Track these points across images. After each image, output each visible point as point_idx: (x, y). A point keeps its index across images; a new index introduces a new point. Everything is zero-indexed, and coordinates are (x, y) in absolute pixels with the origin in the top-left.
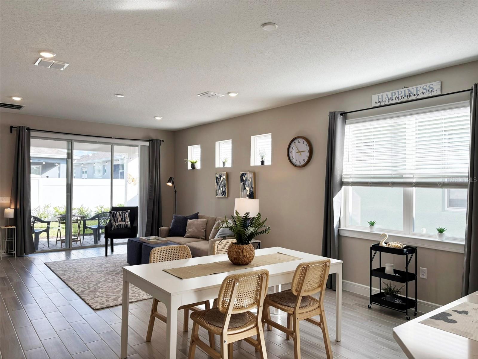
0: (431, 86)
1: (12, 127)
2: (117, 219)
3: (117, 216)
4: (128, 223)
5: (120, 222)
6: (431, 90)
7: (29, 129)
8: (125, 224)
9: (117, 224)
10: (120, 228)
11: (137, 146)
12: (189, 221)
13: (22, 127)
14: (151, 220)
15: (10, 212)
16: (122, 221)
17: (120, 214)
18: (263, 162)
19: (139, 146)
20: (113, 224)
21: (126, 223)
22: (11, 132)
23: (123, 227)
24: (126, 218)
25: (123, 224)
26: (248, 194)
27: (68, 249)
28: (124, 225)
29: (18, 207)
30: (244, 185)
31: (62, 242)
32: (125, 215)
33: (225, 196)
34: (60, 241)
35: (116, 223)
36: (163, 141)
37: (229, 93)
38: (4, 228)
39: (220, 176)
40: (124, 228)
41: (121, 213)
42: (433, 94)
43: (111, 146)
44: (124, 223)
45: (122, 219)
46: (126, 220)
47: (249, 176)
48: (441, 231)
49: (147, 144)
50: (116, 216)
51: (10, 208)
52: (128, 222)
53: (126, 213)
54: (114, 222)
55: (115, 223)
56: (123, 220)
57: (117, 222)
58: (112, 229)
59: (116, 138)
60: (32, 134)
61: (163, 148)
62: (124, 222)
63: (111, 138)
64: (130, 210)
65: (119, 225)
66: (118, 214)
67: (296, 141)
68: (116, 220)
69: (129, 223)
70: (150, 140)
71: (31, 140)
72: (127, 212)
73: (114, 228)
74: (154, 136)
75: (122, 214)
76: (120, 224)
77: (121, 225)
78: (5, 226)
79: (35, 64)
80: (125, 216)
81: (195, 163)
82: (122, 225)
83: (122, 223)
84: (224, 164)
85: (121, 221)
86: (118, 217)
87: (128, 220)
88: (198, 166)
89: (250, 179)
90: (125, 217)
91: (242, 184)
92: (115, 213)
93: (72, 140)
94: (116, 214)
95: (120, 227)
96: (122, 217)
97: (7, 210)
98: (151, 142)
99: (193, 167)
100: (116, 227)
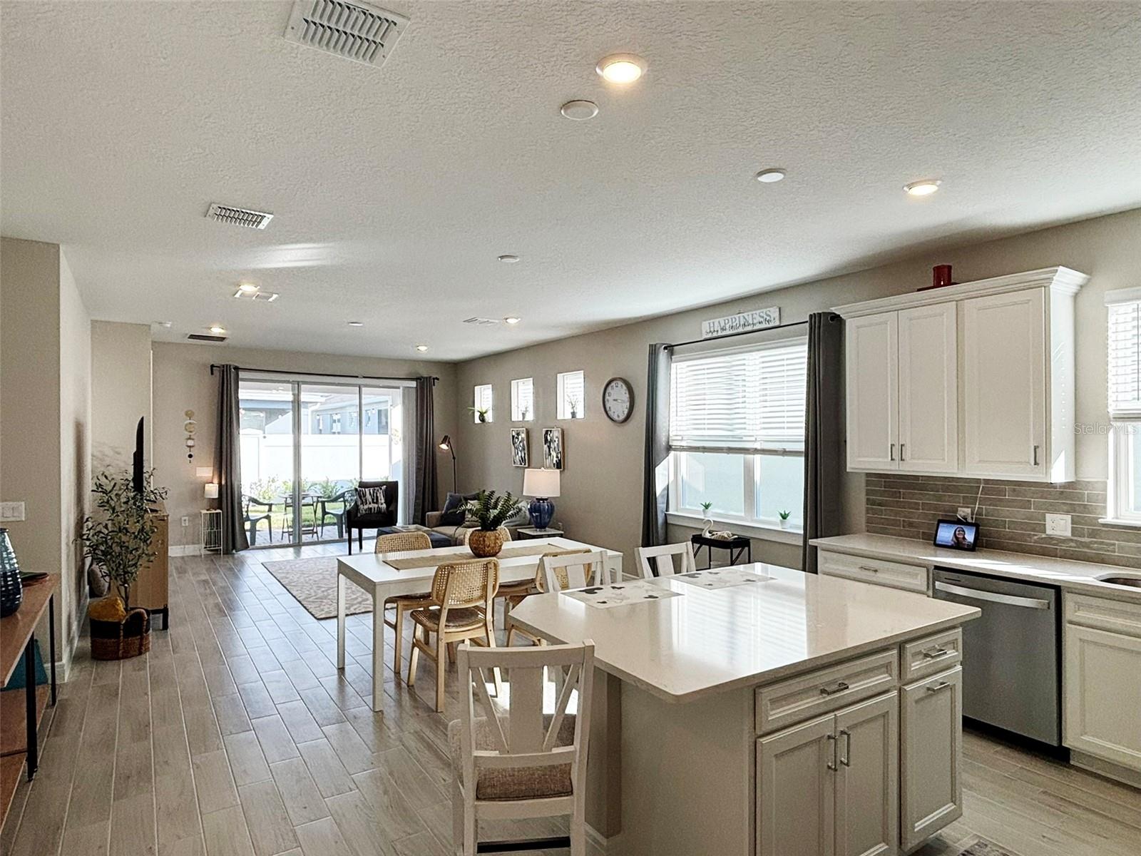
0: (768, 313)
1: (212, 366)
2: (366, 500)
4: (382, 506)
5: (370, 503)
6: (768, 318)
7: (237, 369)
8: (378, 507)
9: (366, 507)
10: (371, 513)
11: (398, 388)
13: (227, 365)
14: (420, 501)
15: (212, 490)
16: (373, 503)
17: (370, 493)
18: (573, 414)
19: (401, 388)
20: (359, 508)
21: (380, 506)
22: (212, 374)
23: (375, 512)
24: (379, 498)
26: (555, 462)
27: (298, 545)
28: (376, 508)
29: (223, 482)
30: (549, 447)
31: (289, 535)
33: (525, 464)
34: (287, 534)
35: (364, 506)
36: (438, 379)
37: (507, 319)
38: (206, 512)
39: (518, 434)
40: (377, 513)
41: (371, 491)
42: (771, 325)
43: (358, 388)
44: (376, 506)
45: (373, 500)
46: (380, 501)
47: (556, 434)
48: (784, 517)
49: (414, 384)
50: (365, 496)
51: (212, 483)
52: (382, 504)
53: (380, 492)
55: (362, 505)
56: (375, 501)
57: (366, 504)
58: (359, 514)
59: (364, 377)
60: (242, 375)
61: (436, 390)
62: (377, 504)
63: (357, 377)
64: (385, 487)
65: (368, 508)
66: (368, 493)
67: (613, 384)
68: (364, 501)
69: (384, 506)
70: (418, 379)
71: (240, 382)
72: (381, 489)
73: (361, 512)
74: (424, 373)
75: (374, 492)
77: (371, 508)
78: (208, 510)
79: (236, 296)
80: (378, 495)
81: (485, 412)
82: (373, 509)
83: (372, 506)
84: (524, 415)
86: (367, 497)
87: (383, 501)
88: (489, 417)
89: (557, 440)
90: (377, 497)
91: (546, 446)
92: (363, 491)
93: (298, 383)
95: (371, 511)
96: (374, 496)
97: (208, 487)
98: (419, 381)
99: (483, 420)
100: (364, 512)
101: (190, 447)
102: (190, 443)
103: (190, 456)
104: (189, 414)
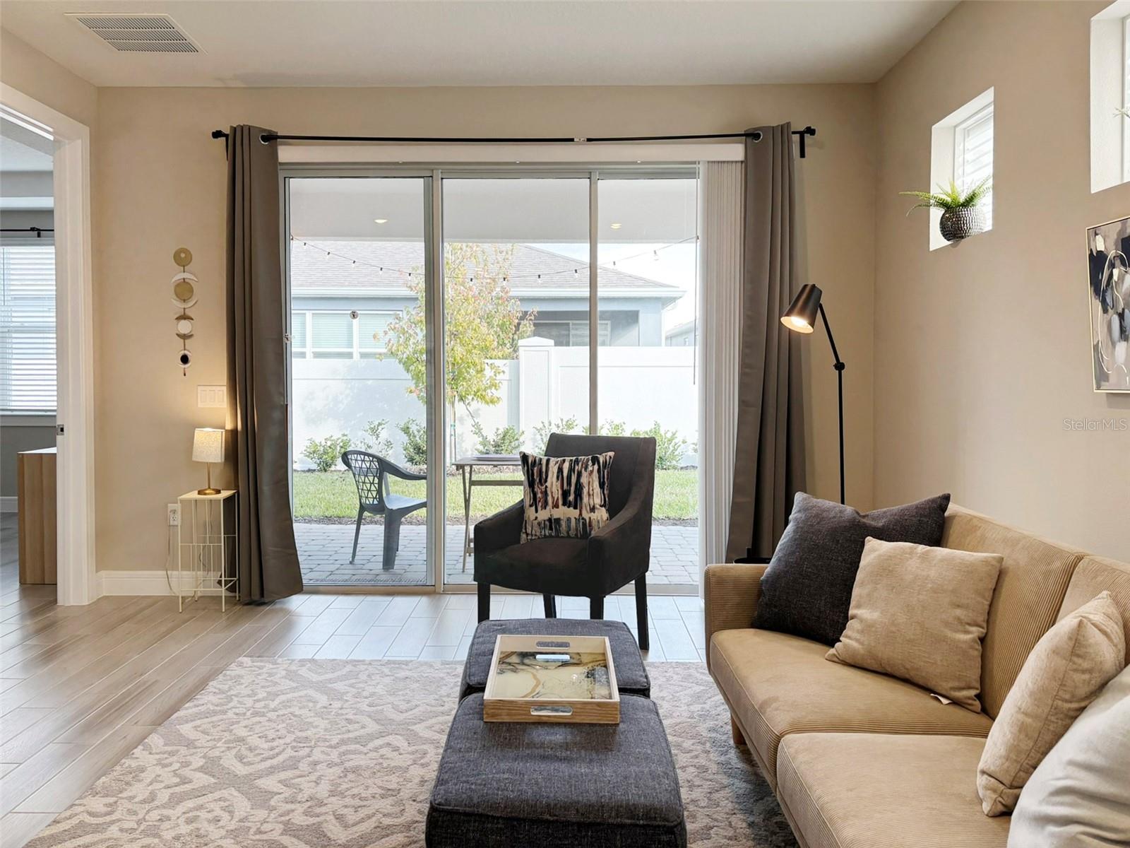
2: (545, 493)
3: (546, 481)
4: (593, 516)
5: (556, 506)
7: (272, 138)
8: (582, 519)
9: (543, 515)
10: (557, 536)
12: (875, 549)
16: (564, 504)
17: (560, 470)
20: (526, 515)
21: (586, 515)
23: (572, 533)
24: (585, 491)
25: (569, 520)
28: (573, 521)
29: (240, 424)
32: (585, 474)
35: (537, 511)
36: (811, 131)
40: (576, 535)
41: (566, 466)
44: (573, 513)
45: (565, 494)
46: (585, 499)
49: (736, 151)
50: (543, 480)
51: (215, 426)
52: (593, 509)
53: (590, 468)
54: (531, 506)
55: (534, 507)
56: (571, 498)
57: (545, 506)
58: (524, 536)
59: (589, 140)
60: (286, 152)
62: (575, 508)
63: (572, 140)
64: (612, 454)
65: (550, 520)
66: (553, 469)
68: (539, 495)
69: (602, 514)
70: (751, 135)
72: (595, 460)
73: (529, 531)
74: (767, 115)
75: (571, 470)
76: (556, 516)
77: (558, 521)
78: (200, 493)
80: (584, 480)
81: (969, 202)
82: (563, 524)
83: (563, 512)
85: (560, 502)
86: (548, 484)
87: (597, 500)
90: (579, 487)
92: (540, 464)
94: (544, 469)
95: (558, 531)
96: (569, 483)
97: (200, 435)
98: (749, 140)
99: (954, 228)
100: (537, 531)
101: (184, 337)
102: (184, 327)
103: (185, 359)
104: (183, 259)
